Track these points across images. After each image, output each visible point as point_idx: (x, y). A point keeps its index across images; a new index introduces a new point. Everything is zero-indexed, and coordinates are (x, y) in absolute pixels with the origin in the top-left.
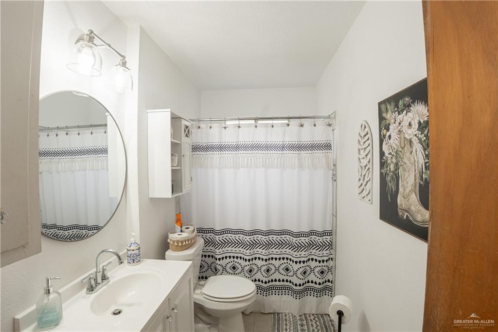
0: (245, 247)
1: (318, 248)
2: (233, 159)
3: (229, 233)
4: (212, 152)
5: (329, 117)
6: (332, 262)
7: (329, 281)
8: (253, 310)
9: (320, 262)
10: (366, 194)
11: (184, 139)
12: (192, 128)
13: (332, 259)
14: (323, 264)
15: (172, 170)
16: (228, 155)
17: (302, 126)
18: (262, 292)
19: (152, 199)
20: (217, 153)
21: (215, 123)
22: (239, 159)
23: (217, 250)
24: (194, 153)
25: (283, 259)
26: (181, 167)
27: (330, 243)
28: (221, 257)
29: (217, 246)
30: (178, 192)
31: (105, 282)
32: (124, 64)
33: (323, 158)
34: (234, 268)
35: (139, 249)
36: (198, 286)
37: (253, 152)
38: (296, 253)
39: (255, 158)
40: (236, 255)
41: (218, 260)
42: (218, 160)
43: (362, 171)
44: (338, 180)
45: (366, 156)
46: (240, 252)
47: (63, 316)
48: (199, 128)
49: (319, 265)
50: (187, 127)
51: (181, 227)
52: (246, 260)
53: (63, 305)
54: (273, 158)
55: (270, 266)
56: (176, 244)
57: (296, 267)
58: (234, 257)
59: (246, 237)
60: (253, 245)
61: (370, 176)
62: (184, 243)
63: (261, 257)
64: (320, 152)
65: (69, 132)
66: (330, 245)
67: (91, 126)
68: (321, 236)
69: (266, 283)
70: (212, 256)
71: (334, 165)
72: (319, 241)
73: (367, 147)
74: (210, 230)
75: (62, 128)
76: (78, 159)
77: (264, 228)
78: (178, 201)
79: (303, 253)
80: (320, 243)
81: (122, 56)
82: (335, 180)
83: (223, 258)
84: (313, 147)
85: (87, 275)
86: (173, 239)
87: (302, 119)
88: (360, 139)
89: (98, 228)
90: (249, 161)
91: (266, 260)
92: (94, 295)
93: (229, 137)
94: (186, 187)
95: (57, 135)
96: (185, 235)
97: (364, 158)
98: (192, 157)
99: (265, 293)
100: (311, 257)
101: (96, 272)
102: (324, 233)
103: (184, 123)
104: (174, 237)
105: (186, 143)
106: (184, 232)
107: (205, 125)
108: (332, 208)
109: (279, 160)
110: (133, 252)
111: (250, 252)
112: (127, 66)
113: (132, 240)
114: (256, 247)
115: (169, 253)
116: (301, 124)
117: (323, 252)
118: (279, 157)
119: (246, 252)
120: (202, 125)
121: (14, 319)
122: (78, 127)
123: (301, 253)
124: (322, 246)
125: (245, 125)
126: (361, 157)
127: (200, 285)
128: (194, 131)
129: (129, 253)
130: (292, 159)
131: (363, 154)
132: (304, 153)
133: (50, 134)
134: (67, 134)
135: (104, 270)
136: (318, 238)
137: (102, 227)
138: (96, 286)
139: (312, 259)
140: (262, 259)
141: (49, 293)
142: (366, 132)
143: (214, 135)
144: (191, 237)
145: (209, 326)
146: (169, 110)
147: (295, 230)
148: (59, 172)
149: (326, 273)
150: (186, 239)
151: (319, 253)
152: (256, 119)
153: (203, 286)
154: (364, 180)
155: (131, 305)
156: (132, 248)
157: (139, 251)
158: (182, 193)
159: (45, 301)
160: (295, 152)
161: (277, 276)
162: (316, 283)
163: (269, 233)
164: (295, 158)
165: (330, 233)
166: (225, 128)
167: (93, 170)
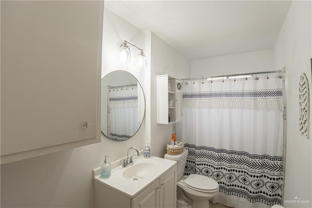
0: (215, 159)
1: (270, 168)
2: (208, 102)
3: (205, 149)
4: (195, 98)
5: (280, 71)
6: (282, 181)
7: (279, 195)
8: (218, 202)
9: (271, 179)
10: (305, 130)
11: (177, 91)
12: (183, 84)
13: (282, 179)
14: (274, 182)
15: (169, 108)
16: (204, 100)
17: (257, 79)
18: (225, 191)
19: (158, 124)
20: (198, 98)
21: (196, 80)
22: (212, 102)
23: (196, 159)
24: (184, 99)
25: (242, 172)
26: (175, 107)
27: (281, 166)
28: (199, 163)
29: (197, 156)
30: (172, 121)
31: (131, 164)
32: (142, 54)
33: (275, 102)
34: (207, 172)
35: (150, 150)
36: (183, 178)
37: (221, 98)
38: (251, 169)
39: (223, 102)
40: (209, 164)
41: (197, 165)
42: (198, 103)
43: (302, 112)
44: (287, 119)
45: (305, 100)
46: (211, 162)
47: (111, 174)
48: (187, 84)
49: (270, 181)
50: (179, 84)
51: (174, 142)
52: (215, 168)
53: (111, 171)
54: (235, 102)
55: (232, 175)
56: (170, 151)
57: (251, 179)
58: (207, 165)
59: (216, 153)
60: (220, 159)
61: (307, 117)
62: (175, 151)
63: (226, 168)
64: (272, 97)
65: (123, 89)
66: (281, 168)
67: (132, 85)
68: (272, 160)
69: (228, 186)
70: (194, 162)
71: (285, 108)
72: (270, 163)
73: (305, 94)
74: (193, 146)
75: (120, 87)
76: (126, 101)
77: (228, 149)
78: (175, 127)
79: (257, 170)
80: (271, 165)
81: (141, 50)
82: (286, 119)
83: (200, 164)
84: (266, 94)
85: (123, 159)
86: (169, 148)
87: (257, 74)
88: (300, 88)
89: (129, 137)
90: (219, 104)
91: (229, 171)
92: (125, 169)
93: (205, 88)
94: (178, 119)
95: (118, 90)
96: (176, 146)
97: (303, 102)
98: (183, 101)
99: (227, 192)
100: (264, 174)
101: (127, 158)
102: (275, 158)
103: (177, 81)
104: (170, 147)
105: (178, 93)
106: (176, 145)
107: (190, 82)
108: (283, 140)
109: (239, 103)
110: (146, 151)
111: (218, 163)
112: (144, 55)
113: (146, 145)
114: (223, 160)
115: (166, 155)
116: (256, 77)
117: (274, 172)
118: (240, 101)
119: (215, 163)
120: (189, 82)
121: (93, 171)
122: (127, 86)
123: (255, 170)
124: (274, 168)
125: (216, 80)
126: (301, 101)
127: (184, 178)
128: (184, 86)
129: (145, 151)
130: (249, 102)
131: (303, 99)
132: (259, 99)
133: (115, 90)
134: (122, 90)
135: (131, 157)
136: (270, 161)
137: (132, 137)
138: (127, 164)
139: (265, 176)
140: (226, 170)
141: (106, 162)
142: (304, 82)
143: (196, 87)
144: (180, 148)
145: (188, 204)
146: (167, 75)
147: (251, 153)
148: (118, 109)
149: (276, 189)
150: (177, 149)
151: (271, 172)
152: (228, 76)
153: (186, 178)
154: (303, 120)
155: (143, 178)
156: (146, 149)
157: (150, 151)
158: (175, 122)
159: (105, 166)
160: (251, 98)
161: (236, 183)
162: (267, 194)
163: (231, 152)
164: (251, 102)
165: (281, 159)
166: (203, 83)
167: (133, 108)
